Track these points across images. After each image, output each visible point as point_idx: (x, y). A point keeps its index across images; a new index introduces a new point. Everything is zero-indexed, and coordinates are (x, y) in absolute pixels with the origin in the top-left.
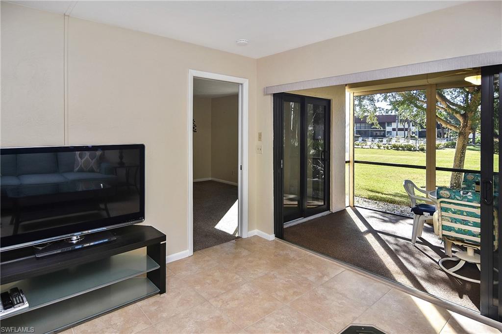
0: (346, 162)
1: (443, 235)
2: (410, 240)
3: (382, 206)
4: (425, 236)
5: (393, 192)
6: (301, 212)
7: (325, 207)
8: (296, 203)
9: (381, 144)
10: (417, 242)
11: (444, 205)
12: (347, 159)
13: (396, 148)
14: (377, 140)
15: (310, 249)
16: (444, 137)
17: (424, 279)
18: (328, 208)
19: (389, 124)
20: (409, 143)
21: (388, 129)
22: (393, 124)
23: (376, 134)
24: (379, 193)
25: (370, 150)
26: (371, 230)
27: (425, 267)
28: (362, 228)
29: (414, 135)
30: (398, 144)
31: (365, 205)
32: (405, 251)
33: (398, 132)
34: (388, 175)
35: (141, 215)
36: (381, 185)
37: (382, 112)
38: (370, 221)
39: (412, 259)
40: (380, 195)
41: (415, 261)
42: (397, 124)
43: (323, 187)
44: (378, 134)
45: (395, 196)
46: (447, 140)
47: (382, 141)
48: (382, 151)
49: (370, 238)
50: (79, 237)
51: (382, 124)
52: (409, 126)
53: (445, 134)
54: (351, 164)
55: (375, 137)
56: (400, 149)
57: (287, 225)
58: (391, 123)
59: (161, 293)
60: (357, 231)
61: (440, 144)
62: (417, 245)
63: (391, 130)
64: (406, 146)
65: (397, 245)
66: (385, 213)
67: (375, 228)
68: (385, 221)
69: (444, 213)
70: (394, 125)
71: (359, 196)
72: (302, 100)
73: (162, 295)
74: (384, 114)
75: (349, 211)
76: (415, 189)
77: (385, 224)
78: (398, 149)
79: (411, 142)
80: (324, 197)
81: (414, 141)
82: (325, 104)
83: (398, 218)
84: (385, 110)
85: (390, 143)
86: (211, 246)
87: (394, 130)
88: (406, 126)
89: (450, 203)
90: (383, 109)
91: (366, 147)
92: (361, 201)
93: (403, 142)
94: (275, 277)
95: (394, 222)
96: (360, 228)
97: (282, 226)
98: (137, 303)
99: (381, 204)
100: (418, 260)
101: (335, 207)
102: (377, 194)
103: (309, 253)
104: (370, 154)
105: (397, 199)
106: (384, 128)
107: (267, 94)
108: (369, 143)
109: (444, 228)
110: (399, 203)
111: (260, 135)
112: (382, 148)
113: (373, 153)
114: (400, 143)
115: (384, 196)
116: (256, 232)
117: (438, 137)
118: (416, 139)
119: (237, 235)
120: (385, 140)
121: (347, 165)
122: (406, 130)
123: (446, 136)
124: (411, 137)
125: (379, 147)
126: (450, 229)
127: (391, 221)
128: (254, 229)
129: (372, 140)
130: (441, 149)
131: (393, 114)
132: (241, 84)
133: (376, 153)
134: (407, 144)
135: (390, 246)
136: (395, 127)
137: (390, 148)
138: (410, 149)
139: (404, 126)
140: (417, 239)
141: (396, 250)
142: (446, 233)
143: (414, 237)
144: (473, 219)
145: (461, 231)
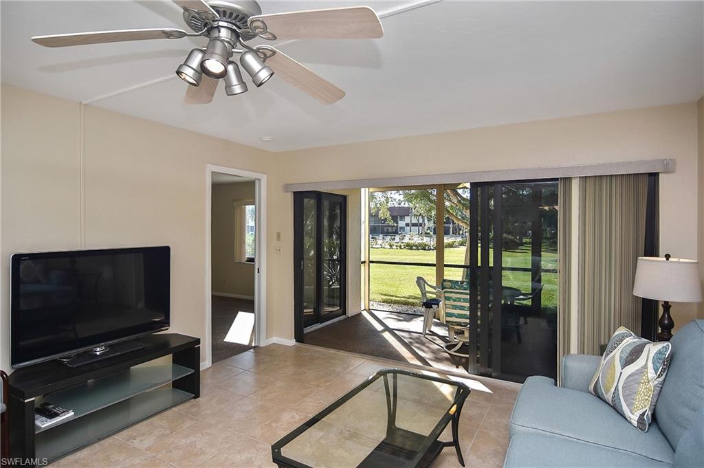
0: (362, 263)
1: (447, 321)
2: (421, 333)
3: (397, 308)
4: (435, 329)
5: (407, 295)
6: (318, 318)
7: (341, 311)
8: (312, 310)
9: (393, 242)
10: (427, 334)
11: (447, 295)
12: (363, 260)
13: (410, 247)
14: (389, 238)
15: (334, 348)
16: (459, 234)
17: (431, 360)
18: (344, 313)
19: (402, 218)
20: (424, 241)
21: (401, 224)
22: (406, 217)
23: (388, 230)
24: (393, 296)
25: (382, 249)
26: (387, 329)
27: (433, 352)
28: (379, 328)
29: (429, 231)
30: (410, 242)
31: (380, 308)
32: (417, 343)
33: (412, 227)
34: (401, 279)
35: (166, 322)
36: (395, 289)
37: (394, 202)
38: (385, 321)
39: (423, 348)
40: (394, 298)
41: (425, 349)
42: (411, 218)
43: (339, 294)
44: (390, 230)
45: (408, 298)
46: (462, 237)
47: (394, 239)
48: (395, 250)
49: (387, 335)
50: (103, 348)
51: (395, 219)
52: (424, 221)
53: (460, 229)
54: (367, 264)
55: (387, 233)
56: (414, 248)
57: (307, 330)
58: (404, 216)
59: (195, 398)
60: (374, 330)
61: (454, 242)
62: (426, 336)
63: (404, 226)
64: (420, 244)
65: (410, 338)
66: (400, 313)
67: (391, 327)
68: (400, 320)
69: (447, 302)
70: (407, 220)
71: (374, 300)
72: (318, 196)
73: (197, 400)
74: (397, 206)
75: (365, 314)
76: (426, 285)
77: (400, 322)
78: (411, 249)
79: (426, 240)
80: (340, 303)
81: (429, 239)
82: (341, 200)
83: (412, 316)
84: (397, 200)
85: (403, 241)
86: (229, 357)
87: (407, 225)
88: (421, 221)
89: (451, 292)
90: (395, 200)
91: (377, 246)
92: (375, 305)
93: (417, 240)
94: (305, 373)
95: (409, 320)
96: (377, 328)
97: (303, 331)
98: (173, 409)
99: (396, 306)
100: (428, 347)
101: (351, 312)
102: (391, 298)
103: (332, 351)
104: (381, 255)
105: (410, 300)
106: (397, 223)
107: (287, 192)
108: (380, 242)
109: (448, 315)
110: (412, 304)
111: (279, 235)
112: (394, 247)
113: (384, 254)
114: (414, 241)
115: (397, 299)
116: (275, 340)
117: (453, 233)
118: (430, 237)
119: (253, 345)
120: (397, 238)
121: (362, 265)
122: (421, 225)
123: (461, 232)
124: (426, 233)
125: (391, 246)
126: (452, 315)
127: (405, 320)
128: (272, 337)
129: (383, 238)
130: (456, 247)
131: (406, 205)
132: (259, 179)
133: (388, 254)
134: (421, 242)
135: (405, 340)
136: (409, 222)
137: (403, 247)
138: (424, 248)
139: (418, 221)
140: (427, 332)
141: (410, 342)
142: (449, 319)
143: (424, 329)
144: (468, 305)
145: (459, 316)
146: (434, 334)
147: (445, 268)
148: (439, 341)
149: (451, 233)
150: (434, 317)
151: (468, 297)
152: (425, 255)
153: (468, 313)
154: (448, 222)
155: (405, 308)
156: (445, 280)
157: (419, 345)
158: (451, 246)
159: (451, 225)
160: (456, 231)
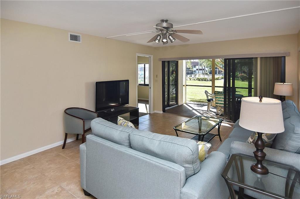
0: (183, 86)
1: (216, 106)
3: (196, 103)
4: (211, 109)
6: (169, 105)
9: (191, 78)
11: (216, 96)
13: (199, 80)
14: (189, 76)
16: (221, 74)
18: (177, 104)
19: (195, 66)
20: (205, 77)
21: (194, 69)
26: (194, 109)
28: (191, 109)
29: (207, 72)
30: (199, 77)
31: (190, 103)
33: (199, 71)
38: (193, 107)
40: (194, 100)
42: (199, 67)
44: (189, 72)
46: (223, 75)
47: (191, 76)
49: (194, 111)
52: (205, 68)
54: (185, 86)
56: (201, 80)
57: (166, 109)
58: (196, 66)
60: (189, 110)
61: (219, 77)
62: (208, 112)
64: (203, 79)
66: (198, 104)
67: (195, 109)
68: (198, 107)
69: (216, 99)
70: (197, 67)
71: (187, 100)
75: (184, 104)
76: (208, 93)
79: (206, 77)
80: (176, 101)
81: (207, 76)
82: (176, 62)
83: (203, 106)
85: (196, 77)
87: (197, 70)
88: (204, 68)
89: (218, 95)
92: (188, 102)
93: (202, 76)
97: (164, 109)
101: (180, 104)
105: (201, 100)
107: (160, 61)
109: (216, 103)
112: (192, 80)
114: (201, 77)
115: (196, 100)
116: (156, 112)
117: (218, 73)
119: (148, 113)
120: (193, 76)
122: (204, 70)
124: (206, 74)
125: (190, 79)
126: (218, 103)
127: (200, 107)
128: (154, 111)
131: (197, 61)
132: (150, 57)
134: (204, 77)
135: (201, 113)
136: (198, 68)
137: (196, 80)
138: (205, 80)
139: (202, 68)
140: (209, 110)
141: (203, 113)
142: (217, 105)
143: (208, 110)
144: (223, 100)
145: (220, 104)
146: (211, 111)
147: (215, 88)
148: (213, 113)
149: (217, 73)
150: (211, 106)
151: (223, 97)
152: (206, 83)
153: (223, 103)
154: (216, 68)
155: (199, 103)
156: (215, 91)
157: (206, 114)
158: (218, 79)
159: (218, 70)
160: (220, 72)
